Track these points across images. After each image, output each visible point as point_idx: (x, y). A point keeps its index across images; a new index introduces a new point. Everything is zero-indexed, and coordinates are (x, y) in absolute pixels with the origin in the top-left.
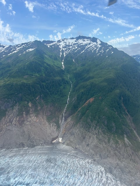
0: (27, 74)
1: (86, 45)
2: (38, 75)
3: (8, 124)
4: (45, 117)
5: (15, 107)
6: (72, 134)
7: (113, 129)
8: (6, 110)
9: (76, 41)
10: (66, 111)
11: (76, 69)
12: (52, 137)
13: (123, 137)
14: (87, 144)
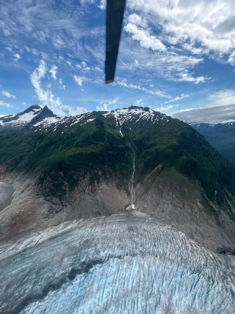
0: (93, 144)
1: (140, 114)
2: (103, 144)
3: (81, 193)
4: (114, 185)
5: (86, 176)
6: (144, 201)
7: (186, 194)
8: (78, 180)
9: (129, 111)
10: (134, 178)
11: (135, 137)
12: (124, 204)
13: (196, 201)
14: (162, 209)
